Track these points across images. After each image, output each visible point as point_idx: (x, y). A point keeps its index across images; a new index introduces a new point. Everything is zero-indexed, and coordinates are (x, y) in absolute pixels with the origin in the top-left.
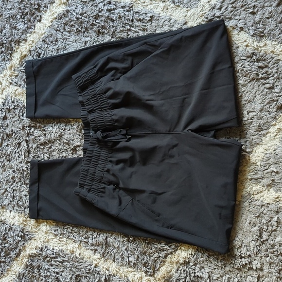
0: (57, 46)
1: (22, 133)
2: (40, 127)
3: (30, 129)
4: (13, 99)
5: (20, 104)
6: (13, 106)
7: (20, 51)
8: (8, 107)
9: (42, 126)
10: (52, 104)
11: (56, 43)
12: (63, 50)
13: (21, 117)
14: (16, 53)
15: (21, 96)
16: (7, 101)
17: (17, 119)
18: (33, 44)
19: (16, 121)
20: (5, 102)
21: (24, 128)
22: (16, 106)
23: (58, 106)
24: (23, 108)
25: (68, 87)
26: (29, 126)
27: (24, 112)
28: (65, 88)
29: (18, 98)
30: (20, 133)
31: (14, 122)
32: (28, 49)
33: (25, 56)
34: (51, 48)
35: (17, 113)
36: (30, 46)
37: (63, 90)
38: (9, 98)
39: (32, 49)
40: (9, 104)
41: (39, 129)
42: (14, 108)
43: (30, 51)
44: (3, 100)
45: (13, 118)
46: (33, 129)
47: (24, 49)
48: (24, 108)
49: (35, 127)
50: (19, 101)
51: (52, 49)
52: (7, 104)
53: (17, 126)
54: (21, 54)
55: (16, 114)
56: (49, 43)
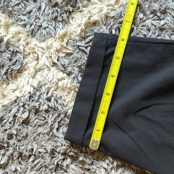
0: (162, 22)
1: (48, 159)
2: (83, 163)
3: (64, 160)
4: (49, 95)
5: (60, 108)
6: (46, 107)
7: (89, 12)
8: (37, 104)
9: (88, 161)
10: (121, 129)
11: (162, 16)
12: (170, 32)
13: (55, 131)
14: (79, 14)
15: (66, 94)
16: (38, 94)
17: (46, 131)
18: (116, 6)
19: (43, 134)
20: (35, 94)
21: (53, 152)
22: (51, 108)
23: (132, 138)
24: (62, 116)
25: (161, 107)
26: (64, 154)
27: (62, 122)
28: (154, 107)
29: (59, 93)
30: (43, 158)
31: (39, 135)
32: (105, 11)
33: (95, 23)
34: (148, 22)
35: (50, 122)
36: (111, 8)
37: (149, 108)
38: (43, 89)
39: (112, 14)
40: (41, 100)
41: (80, 166)
42: (47, 111)
43: (107, 17)
44: (32, 89)
45: (39, 126)
46: (69, 161)
47: (96, 11)
48: (65, 116)
49: (74, 159)
50: (59, 101)
51: (150, 25)
52: (36, 98)
53: (43, 143)
54: (89, 18)
55: (47, 122)
56: (148, 13)
